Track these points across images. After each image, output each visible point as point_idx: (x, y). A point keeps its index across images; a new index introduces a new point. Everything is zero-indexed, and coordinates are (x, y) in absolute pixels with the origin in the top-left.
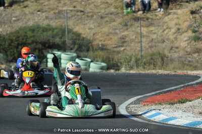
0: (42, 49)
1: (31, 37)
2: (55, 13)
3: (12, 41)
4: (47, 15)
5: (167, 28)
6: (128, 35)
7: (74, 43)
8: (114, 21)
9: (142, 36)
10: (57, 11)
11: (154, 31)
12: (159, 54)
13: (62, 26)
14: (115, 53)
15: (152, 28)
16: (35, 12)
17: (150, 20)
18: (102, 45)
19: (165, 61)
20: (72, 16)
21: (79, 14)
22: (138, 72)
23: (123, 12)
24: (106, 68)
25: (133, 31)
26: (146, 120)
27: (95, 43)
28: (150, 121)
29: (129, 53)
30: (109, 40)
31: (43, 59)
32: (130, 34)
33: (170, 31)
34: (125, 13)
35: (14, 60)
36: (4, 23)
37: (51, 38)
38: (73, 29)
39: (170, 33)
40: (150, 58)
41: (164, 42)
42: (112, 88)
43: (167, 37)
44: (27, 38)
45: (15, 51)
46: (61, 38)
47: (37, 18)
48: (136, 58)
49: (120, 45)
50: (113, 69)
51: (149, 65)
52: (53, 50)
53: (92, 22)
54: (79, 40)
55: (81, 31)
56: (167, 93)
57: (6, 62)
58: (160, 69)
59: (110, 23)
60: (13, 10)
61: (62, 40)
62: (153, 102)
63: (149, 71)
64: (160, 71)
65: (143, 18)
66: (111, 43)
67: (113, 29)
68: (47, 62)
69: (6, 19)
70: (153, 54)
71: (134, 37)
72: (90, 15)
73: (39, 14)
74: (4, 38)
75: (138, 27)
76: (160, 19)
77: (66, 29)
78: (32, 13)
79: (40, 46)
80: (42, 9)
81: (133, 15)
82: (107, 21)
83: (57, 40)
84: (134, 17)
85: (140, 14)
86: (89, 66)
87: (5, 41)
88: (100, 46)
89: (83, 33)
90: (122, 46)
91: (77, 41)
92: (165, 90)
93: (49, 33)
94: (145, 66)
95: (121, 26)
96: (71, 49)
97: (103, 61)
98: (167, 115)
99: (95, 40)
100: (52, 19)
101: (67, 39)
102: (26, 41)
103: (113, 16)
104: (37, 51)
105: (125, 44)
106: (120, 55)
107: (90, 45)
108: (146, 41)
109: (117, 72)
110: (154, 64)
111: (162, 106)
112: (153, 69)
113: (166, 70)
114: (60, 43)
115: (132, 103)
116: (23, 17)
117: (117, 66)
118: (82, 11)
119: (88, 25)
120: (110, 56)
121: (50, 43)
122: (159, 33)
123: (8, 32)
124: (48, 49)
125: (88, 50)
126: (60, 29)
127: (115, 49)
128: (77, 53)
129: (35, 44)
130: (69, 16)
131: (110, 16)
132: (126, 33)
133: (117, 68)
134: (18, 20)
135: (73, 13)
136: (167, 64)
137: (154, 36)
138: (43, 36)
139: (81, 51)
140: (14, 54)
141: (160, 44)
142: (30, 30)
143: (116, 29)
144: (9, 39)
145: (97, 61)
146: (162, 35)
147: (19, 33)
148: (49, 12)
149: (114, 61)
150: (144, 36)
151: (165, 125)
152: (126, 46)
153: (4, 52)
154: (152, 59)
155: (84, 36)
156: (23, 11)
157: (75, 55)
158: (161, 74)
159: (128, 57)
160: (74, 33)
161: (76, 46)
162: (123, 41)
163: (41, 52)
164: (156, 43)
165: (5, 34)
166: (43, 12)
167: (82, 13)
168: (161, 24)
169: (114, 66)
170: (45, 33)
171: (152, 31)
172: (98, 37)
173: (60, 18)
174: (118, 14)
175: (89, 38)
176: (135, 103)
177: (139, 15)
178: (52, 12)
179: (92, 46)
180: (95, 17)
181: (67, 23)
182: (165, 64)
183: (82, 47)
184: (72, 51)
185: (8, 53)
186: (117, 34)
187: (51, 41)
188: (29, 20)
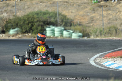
0: (43, 25)
1: (36, 18)
2: (51, 3)
3: (25, 20)
4: (46, 5)
5: (119, 12)
6: (95, 16)
7: (62, 21)
8: (87, 8)
9: (103, 16)
10: (52, 2)
11: (111, 14)
12: (114, 27)
13: (55, 11)
14: (87, 27)
15: (110, 12)
16: (39, 3)
17: (108, 7)
18: (79, 22)
19: (117, 31)
20: (61, 5)
21: (65, 3)
22: (101, 39)
23: (92, 2)
24: (82, 36)
25: (98, 14)
26: (106, 68)
27: (75, 21)
28: (108, 68)
29: (96, 27)
30: (84, 19)
31: (44, 31)
32: (96, 15)
33: (121, 13)
34: (93, 3)
35: (26, 32)
36: (20, 9)
37: (48, 19)
38: (61, 13)
39: (121, 14)
40: (109, 30)
41: (117, 20)
42: (86, 48)
43: (118, 17)
44: (34, 19)
45: (27, 27)
46: (54, 18)
47: (40, 6)
48: (100, 30)
49: (90, 22)
50: (86, 37)
51: (108, 34)
52: (49, 26)
53: (73, 8)
54: (65, 19)
55: (66, 14)
56: (119, 51)
57: (22, 33)
58: (114, 37)
59: (84, 9)
60: (26, 2)
61: (55, 19)
62: (110, 57)
63: (108, 38)
64: (114, 38)
65: (104, 6)
66: (85, 21)
67: (86, 13)
68: (46, 33)
69: (21, 7)
70: (110, 28)
71: (99, 17)
72: (72, 4)
73: (41, 4)
74: (20, 19)
75: (101, 11)
76: (114, 6)
77: (58, 13)
78: (37, 4)
79: (42, 23)
80: (43, 1)
81: (98, 4)
82: (82, 8)
83: (52, 20)
84: (99, 5)
85: (103, 4)
86: (72, 35)
87: (21, 21)
88: (78, 23)
89: (68, 15)
90: (91, 23)
91: (64, 20)
92: (118, 49)
93: (47, 15)
94: (106, 35)
95: (90, 11)
96: (61, 25)
97: (80, 32)
98: (119, 65)
99: (75, 19)
100: (49, 7)
101: (58, 19)
102: (34, 20)
103: (86, 5)
104: (40, 26)
105: (93, 22)
106: (90, 28)
107: (72, 22)
108: (106, 20)
109: (89, 38)
110: (111, 34)
111: (116, 59)
112: (111, 36)
113: (118, 37)
114: (54, 21)
115: (97, 57)
116: (32, 6)
117: (89, 35)
118: (67, 2)
119: (71, 10)
120: (85, 29)
121: (48, 21)
122: (114, 15)
123: (23, 15)
124: (47, 25)
125: (71, 26)
126: (54, 13)
127: (87, 25)
128: (64, 27)
129: (39, 22)
130: (59, 5)
131: (84, 4)
132: (94, 15)
133: (89, 36)
134: (29, 8)
135: (62, 3)
136: (119, 33)
137: (111, 17)
138: (44, 17)
139: (67, 26)
140: (26, 28)
141: (114, 22)
142: (36, 14)
143: (87, 13)
144: (24, 19)
145: (76, 32)
146: (116, 16)
147: (29, 15)
148: (47, 3)
149: (87, 32)
150: (105, 17)
151: (117, 70)
152: (94, 23)
153: (20, 27)
154: (110, 30)
155: (69, 17)
156: (31, 2)
157: (63, 28)
158: (115, 40)
159: (95, 29)
160: (62, 15)
161: (64, 23)
162: (92, 19)
163: (42, 27)
164: (112, 20)
165: (21, 16)
166: (43, 3)
167: (67, 3)
168: (115, 9)
169: (86, 35)
170: (45, 16)
171: (109, 13)
172: (77, 17)
173: (54, 6)
174: (89, 3)
175: (71, 18)
176: (99, 57)
177: (101, 4)
178: (49, 3)
179: (73, 23)
180: (75, 5)
181: (58, 9)
182: (117, 33)
183: (67, 24)
184: (61, 26)
185: (23, 28)
186: (88, 15)
187: (48, 20)
188: (35, 7)
